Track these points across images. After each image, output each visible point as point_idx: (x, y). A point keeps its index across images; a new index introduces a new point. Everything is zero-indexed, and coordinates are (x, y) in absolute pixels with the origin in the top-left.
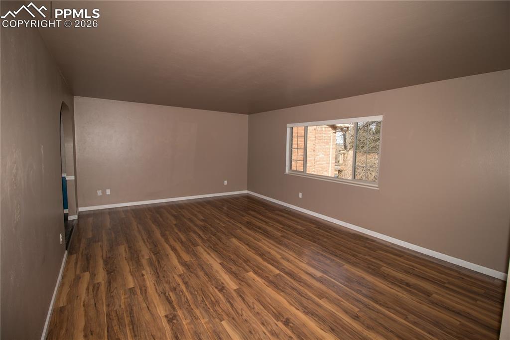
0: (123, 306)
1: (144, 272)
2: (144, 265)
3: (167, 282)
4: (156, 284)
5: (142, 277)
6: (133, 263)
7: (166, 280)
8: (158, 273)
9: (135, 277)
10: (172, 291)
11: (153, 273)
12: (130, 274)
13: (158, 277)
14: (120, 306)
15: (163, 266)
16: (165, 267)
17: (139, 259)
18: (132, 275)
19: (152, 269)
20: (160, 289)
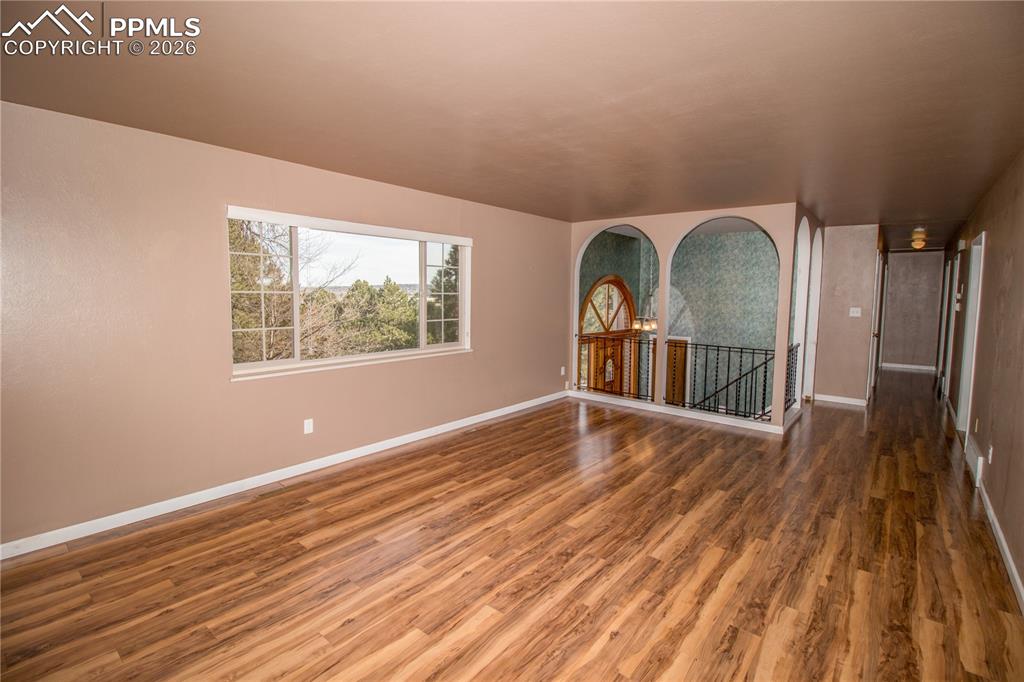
0: (888, 556)
1: (824, 582)
2: (813, 597)
3: (798, 544)
4: (817, 551)
5: (835, 575)
6: (836, 619)
7: (794, 547)
8: (799, 564)
9: (846, 585)
10: (802, 532)
11: (808, 571)
12: (856, 597)
13: (804, 558)
14: (892, 557)
15: (776, 571)
16: (774, 565)
17: (814, 620)
18: (852, 593)
19: (801, 577)
20: (817, 543)
